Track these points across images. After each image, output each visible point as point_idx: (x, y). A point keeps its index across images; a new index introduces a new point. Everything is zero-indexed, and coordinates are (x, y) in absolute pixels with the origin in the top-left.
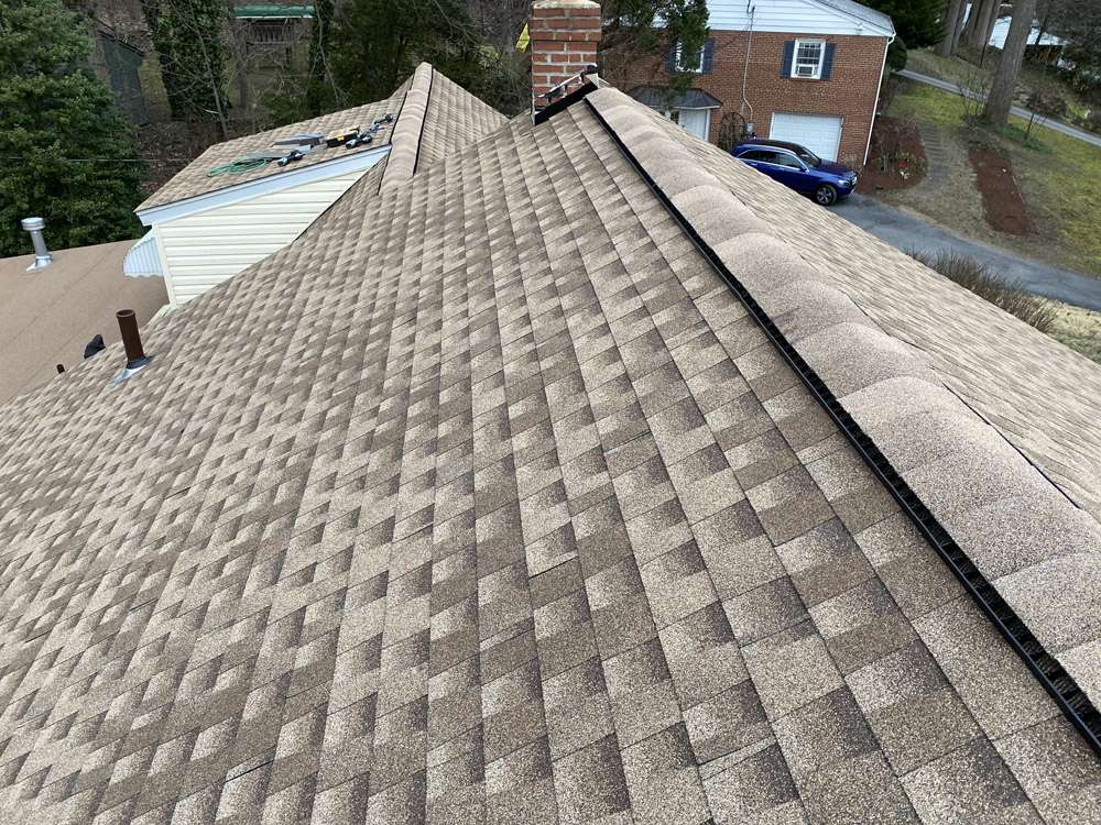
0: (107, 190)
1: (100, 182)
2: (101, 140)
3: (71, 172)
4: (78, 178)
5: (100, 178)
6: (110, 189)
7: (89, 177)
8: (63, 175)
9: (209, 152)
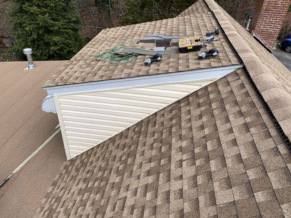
0: (66, 33)
1: (64, 30)
2: (66, 14)
3: (53, 25)
4: (55, 28)
5: (64, 28)
6: (67, 33)
7: (59, 28)
8: (50, 27)
9: (101, 35)
